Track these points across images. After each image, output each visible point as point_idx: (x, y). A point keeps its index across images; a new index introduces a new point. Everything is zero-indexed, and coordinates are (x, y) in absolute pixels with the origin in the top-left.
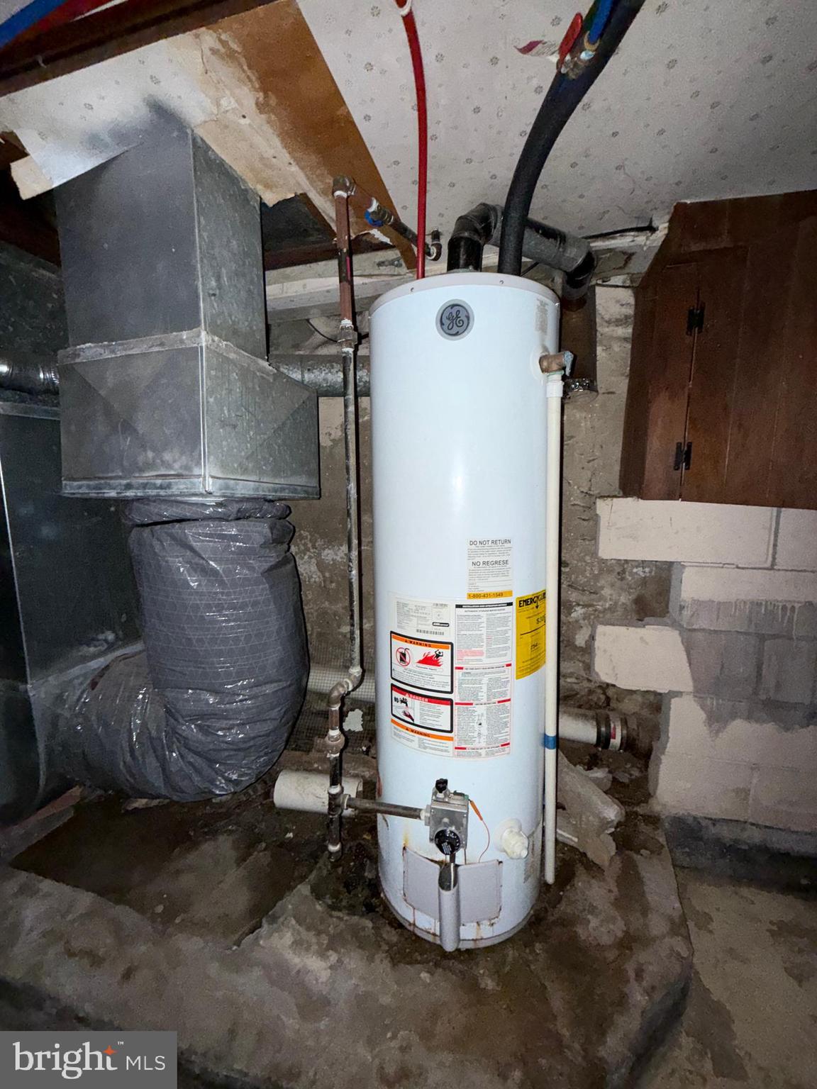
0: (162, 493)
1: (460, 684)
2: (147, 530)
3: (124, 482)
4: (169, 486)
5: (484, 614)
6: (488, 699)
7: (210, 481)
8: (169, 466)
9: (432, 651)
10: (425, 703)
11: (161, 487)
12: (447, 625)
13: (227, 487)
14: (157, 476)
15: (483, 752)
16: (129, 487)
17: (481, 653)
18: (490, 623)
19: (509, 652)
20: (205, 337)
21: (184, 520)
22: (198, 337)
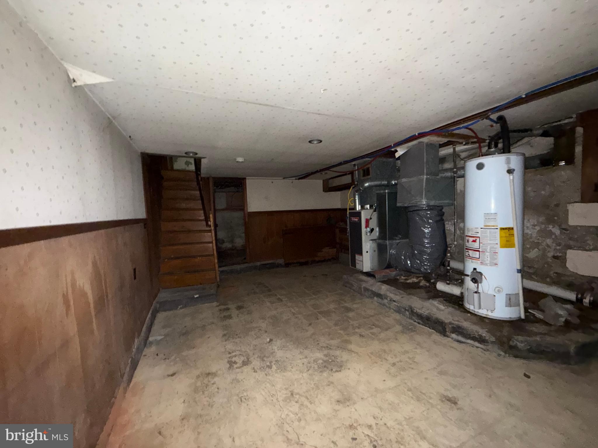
1: (482, 247)
2: (411, 212)
4: (417, 203)
5: (488, 230)
6: (490, 251)
7: (425, 202)
8: (417, 200)
9: (474, 239)
10: (473, 251)
11: (416, 204)
12: (478, 233)
13: (428, 203)
14: (415, 202)
15: (489, 265)
16: (409, 204)
17: (488, 240)
18: (490, 232)
19: (497, 241)
20: (425, 176)
21: (419, 210)
22: (424, 177)
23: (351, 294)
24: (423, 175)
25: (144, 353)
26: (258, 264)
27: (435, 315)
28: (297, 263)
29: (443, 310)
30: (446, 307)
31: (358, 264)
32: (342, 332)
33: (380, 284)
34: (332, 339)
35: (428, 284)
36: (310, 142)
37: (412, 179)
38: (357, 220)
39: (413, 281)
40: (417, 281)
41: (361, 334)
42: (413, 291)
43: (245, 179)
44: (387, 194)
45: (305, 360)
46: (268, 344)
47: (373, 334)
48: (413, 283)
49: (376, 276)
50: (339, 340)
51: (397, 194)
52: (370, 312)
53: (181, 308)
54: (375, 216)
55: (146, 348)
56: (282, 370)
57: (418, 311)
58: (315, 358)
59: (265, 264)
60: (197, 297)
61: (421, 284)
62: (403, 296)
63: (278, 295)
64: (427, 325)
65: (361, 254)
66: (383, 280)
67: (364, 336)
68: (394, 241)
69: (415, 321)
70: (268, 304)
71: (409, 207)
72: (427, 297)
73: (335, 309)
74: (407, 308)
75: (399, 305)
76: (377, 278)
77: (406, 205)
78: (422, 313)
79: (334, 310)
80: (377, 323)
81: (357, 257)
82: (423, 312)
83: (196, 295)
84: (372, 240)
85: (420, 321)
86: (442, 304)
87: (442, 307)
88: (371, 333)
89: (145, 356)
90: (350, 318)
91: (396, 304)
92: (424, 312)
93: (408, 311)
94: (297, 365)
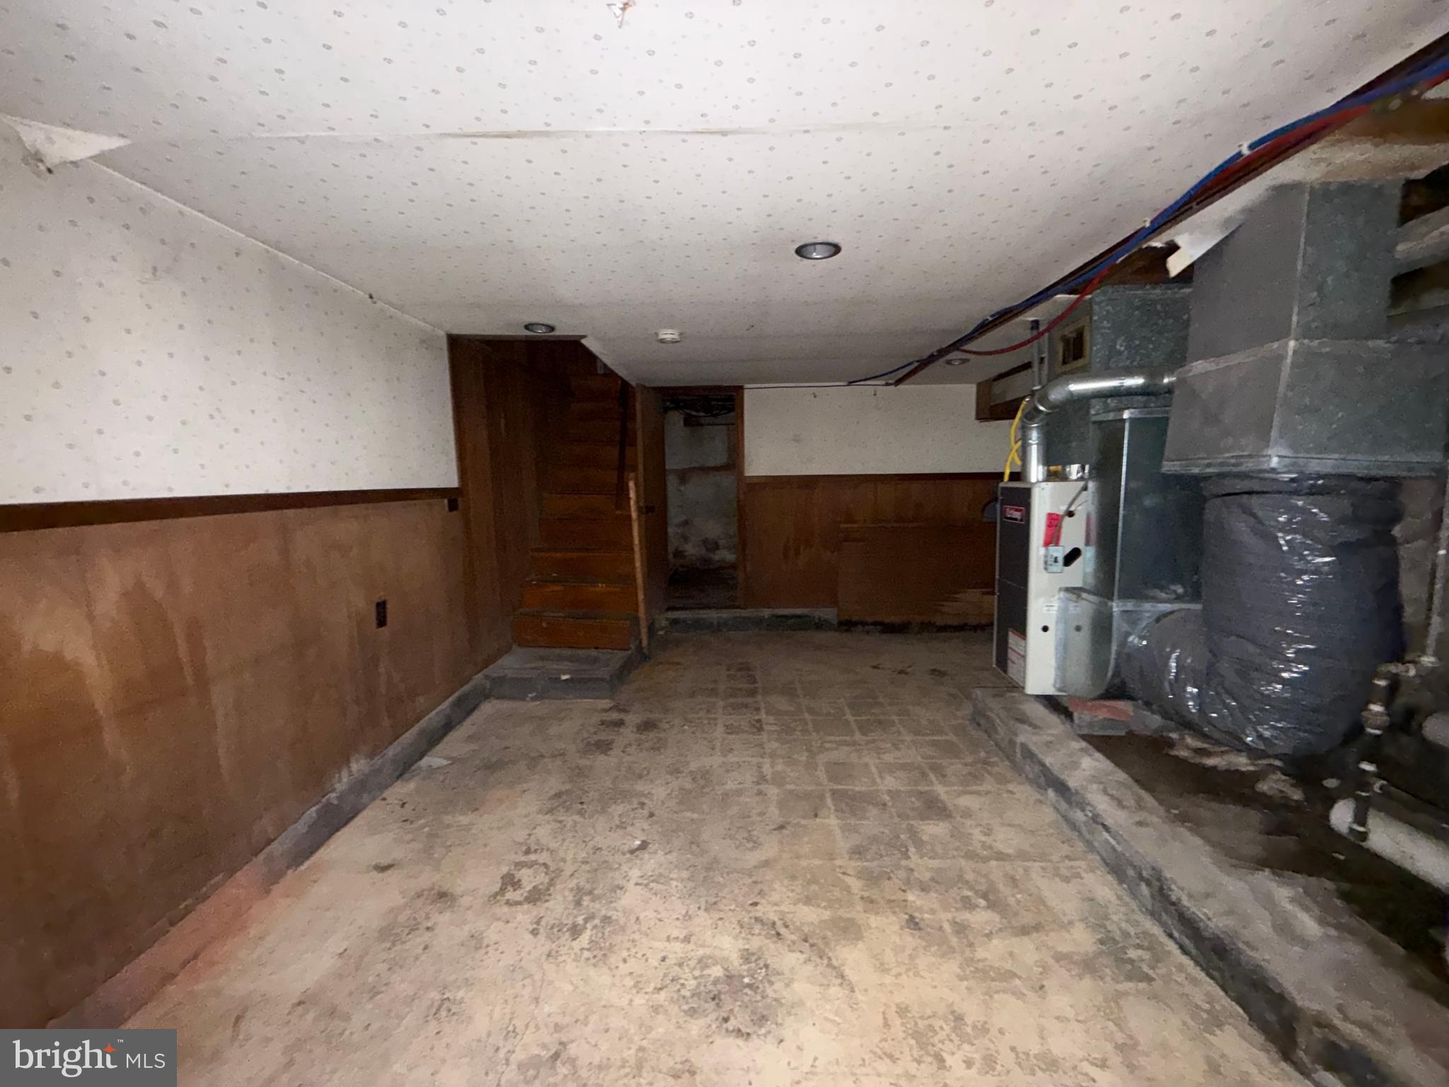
0: (1235, 469)
2: (1221, 500)
3: (1207, 461)
4: (1241, 464)
7: (1281, 460)
8: (1243, 449)
11: (1234, 465)
13: (1296, 464)
14: (1233, 457)
16: (1209, 465)
20: (1292, 344)
21: (1250, 493)
22: (1287, 344)
23: (983, 754)
24: (1284, 334)
25: (384, 795)
26: (766, 613)
27: (1253, 948)
28: (875, 624)
29: (1305, 943)
30: (1333, 932)
31: (1014, 663)
32: (855, 884)
33: (1082, 750)
34: (808, 901)
35: (1297, 795)
36: (801, 251)
37: (1234, 359)
38: (1019, 518)
39: (1230, 763)
40: (1252, 768)
41: (916, 914)
42: (1207, 809)
43: (741, 388)
44: (1127, 425)
45: (678, 947)
46: (628, 856)
47: (961, 929)
48: (1227, 771)
49: (1076, 715)
50: (827, 915)
51: (1167, 425)
52: (1006, 840)
53: (533, 699)
54: (1087, 505)
55: (399, 781)
56: (595, 957)
57: (1185, 901)
58: (708, 951)
59: (785, 616)
60: (567, 680)
61: (1263, 787)
62: (1143, 816)
63: (763, 711)
64: (1216, 974)
65: (1022, 631)
66: (1101, 733)
67: (920, 929)
68: (1147, 606)
69: (1171, 936)
70: (719, 731)
71: (1207, 478)
72: (1255, 850)
73: (893, 794)
74: (1145, 874)
75: (1119, 848)
76: (1076, 721)
77: (1196, 471)
78: (1201, 920)
79: (886, 798)
80: (1004, 889)
81: (1013, 639)
82: (1205, 914)
83: (564, 674)
84: (1068, 590)
85: (1187, 942)
86: (1317, 911)
87: (1308, 924)
88: (954, 923)
89: (384, 799)
90: (919, 843)
91: (1113, 842)
92: (1209, 919)
93: (1149, 884)
94: (644, 955)
